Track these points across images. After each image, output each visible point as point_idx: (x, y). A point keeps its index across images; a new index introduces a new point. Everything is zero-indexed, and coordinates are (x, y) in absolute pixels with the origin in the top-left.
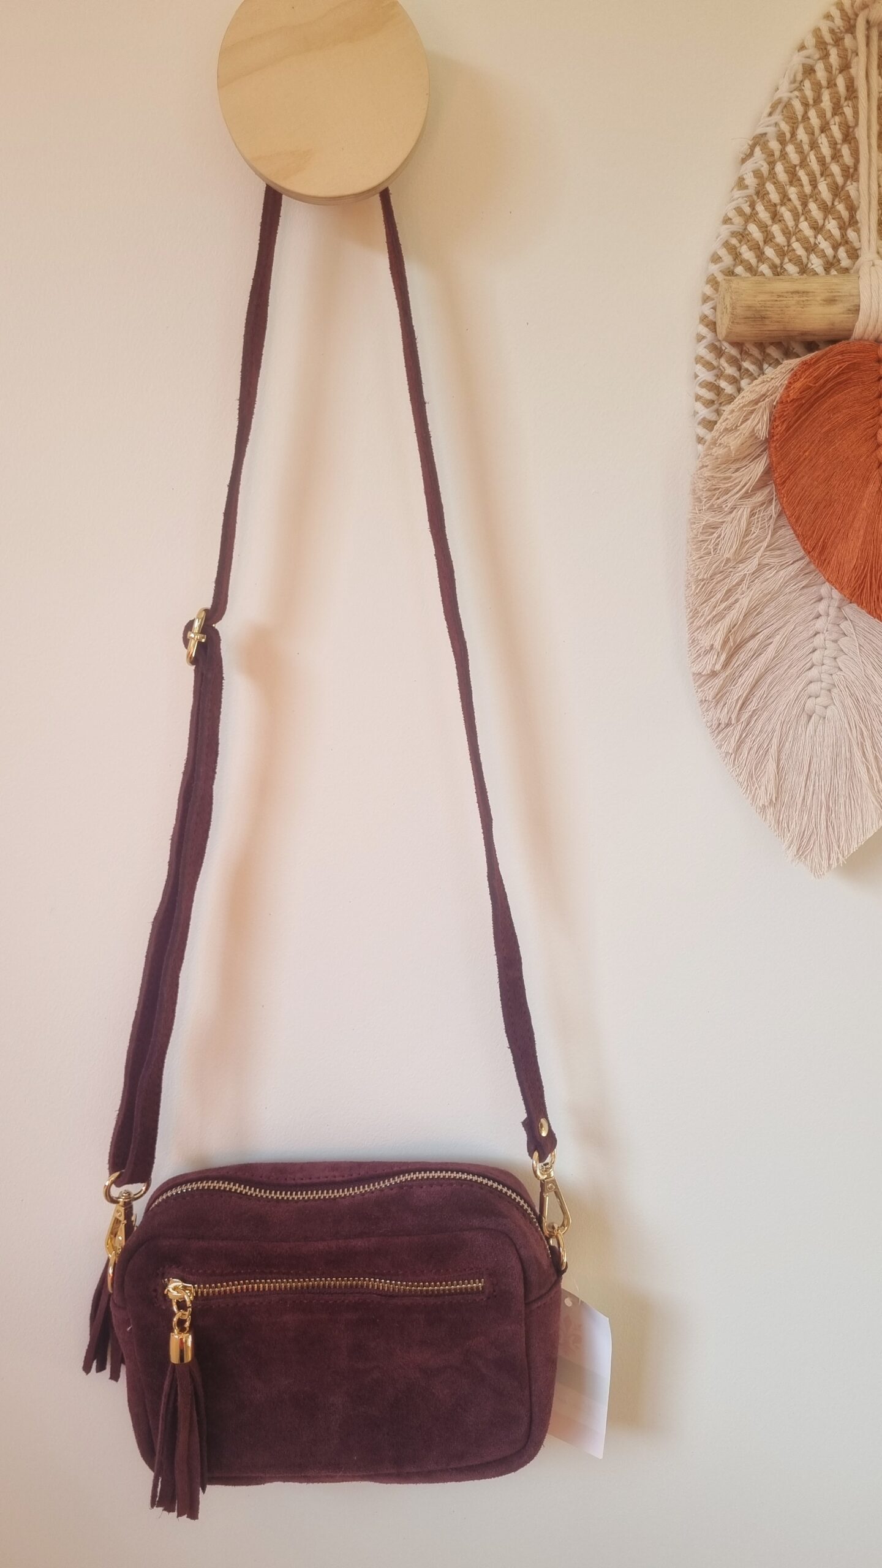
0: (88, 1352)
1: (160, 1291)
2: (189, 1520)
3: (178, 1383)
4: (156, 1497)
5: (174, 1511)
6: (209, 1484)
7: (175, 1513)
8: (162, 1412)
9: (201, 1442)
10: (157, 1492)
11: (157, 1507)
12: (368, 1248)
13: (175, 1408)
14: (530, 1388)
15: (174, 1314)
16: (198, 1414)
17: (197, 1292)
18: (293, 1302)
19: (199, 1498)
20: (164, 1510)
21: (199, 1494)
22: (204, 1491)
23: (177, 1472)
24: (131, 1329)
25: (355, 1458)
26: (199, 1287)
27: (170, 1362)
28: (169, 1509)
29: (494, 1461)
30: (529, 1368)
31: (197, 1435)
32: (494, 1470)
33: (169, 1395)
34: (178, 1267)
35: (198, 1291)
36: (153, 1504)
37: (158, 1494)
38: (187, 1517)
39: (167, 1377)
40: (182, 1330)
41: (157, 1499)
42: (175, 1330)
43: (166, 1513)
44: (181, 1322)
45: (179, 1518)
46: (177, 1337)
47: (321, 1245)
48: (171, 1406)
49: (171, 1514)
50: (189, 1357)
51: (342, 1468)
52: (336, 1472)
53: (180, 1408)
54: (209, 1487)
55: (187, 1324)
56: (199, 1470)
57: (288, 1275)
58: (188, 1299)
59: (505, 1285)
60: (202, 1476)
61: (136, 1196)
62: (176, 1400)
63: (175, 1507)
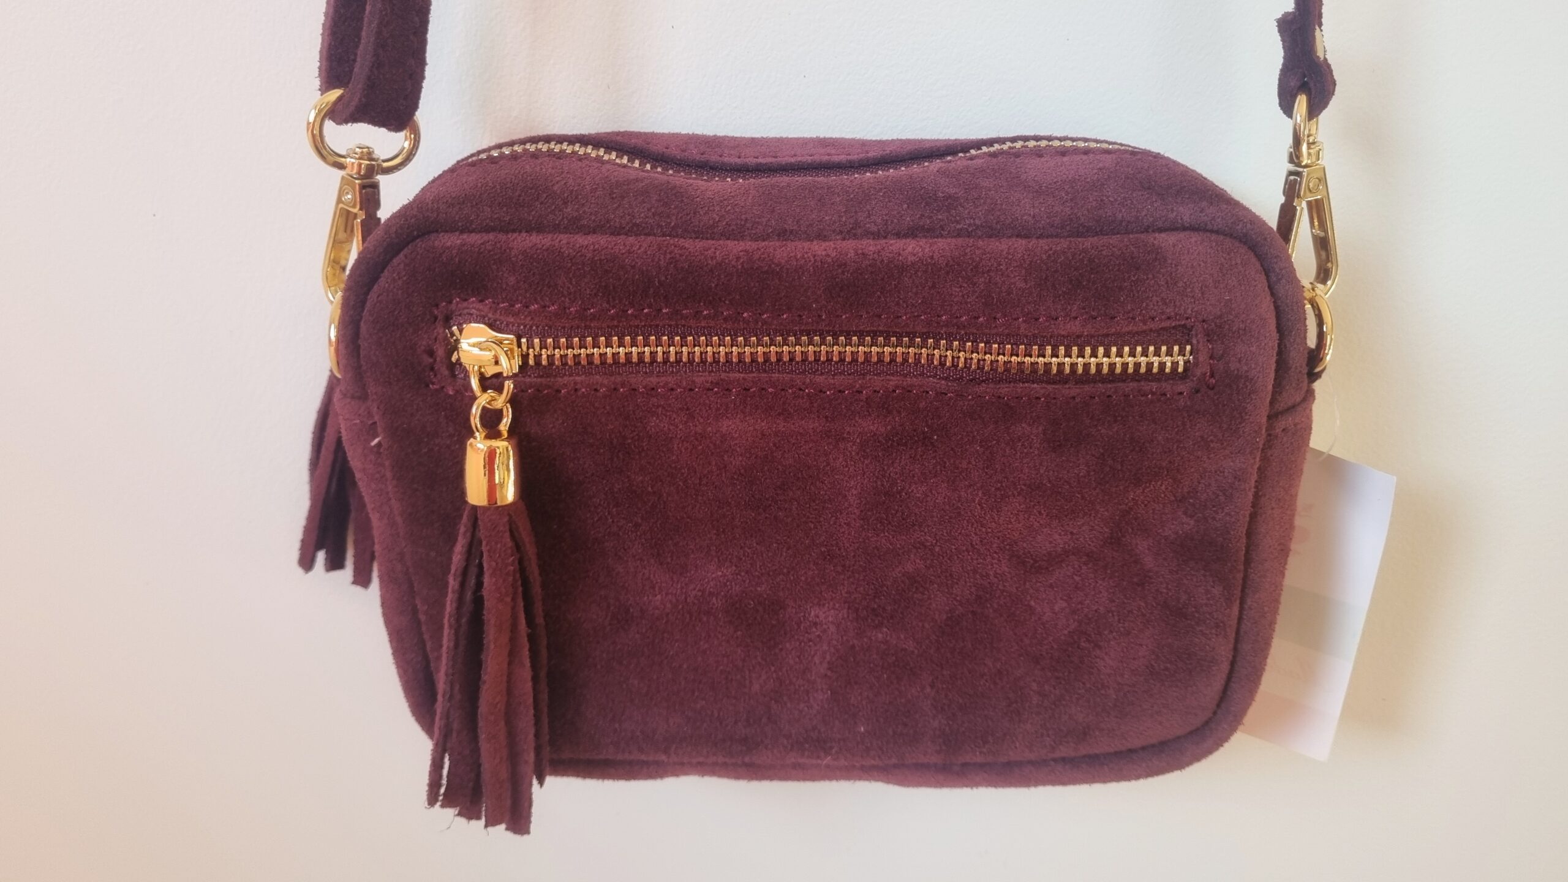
0: (307, 530)
1: (440, 352)
2: (510, 835)
3: (484, 548)
4: (440, 786)
5: (478, 818)
6: (551, 774)
7: (483, 822)
8: (448, 609)
9: (535, 679)
10: (441, 776)
11: (442, 806)
12: (932, 258)
13: (479, 601)
14: (1242, 603)
15: (474, 398)
16: (530, 622)
17: (525, 357)
18: (745, 389)
19: (531, 794)
20: (460, 814)
21: (531, 785)
22: (541, 782)
23: (482, 737)
24: (379, 444)
25: (862, 729)
26: (530, 345)
27: (466, 502)
28: (470, 812)
29: (1143, 748)
30: (1248, 562)
31: (527, 663)
32: (1144, 765)
33: (465, 573)
34: (481, 301)
35: (528, 354)
36: (432, 800)
37: (444, 782)
38: (507, 829)
39: (460, 538)
40: (493, 433)
41: (442, 790)
42: (477, 434)
43: (462, 821)
44: (491, 419)
45: (490, 829)
46: (480, 446)
47: (819, 248)
48: (469, 595)
49: (474, 822)
50: (509, 494)
51: (831, 748)
52: (818, 757)
53: (489, 602)
54: (549, 780)
55: (505, 425)
56: (531, 736)
57: (735, 329)
58: (508, 366)
59: (1240, 361)
60: (538, 750)
61: (385, 165)
62: (479, 585)
63: (480, 812)
